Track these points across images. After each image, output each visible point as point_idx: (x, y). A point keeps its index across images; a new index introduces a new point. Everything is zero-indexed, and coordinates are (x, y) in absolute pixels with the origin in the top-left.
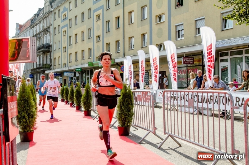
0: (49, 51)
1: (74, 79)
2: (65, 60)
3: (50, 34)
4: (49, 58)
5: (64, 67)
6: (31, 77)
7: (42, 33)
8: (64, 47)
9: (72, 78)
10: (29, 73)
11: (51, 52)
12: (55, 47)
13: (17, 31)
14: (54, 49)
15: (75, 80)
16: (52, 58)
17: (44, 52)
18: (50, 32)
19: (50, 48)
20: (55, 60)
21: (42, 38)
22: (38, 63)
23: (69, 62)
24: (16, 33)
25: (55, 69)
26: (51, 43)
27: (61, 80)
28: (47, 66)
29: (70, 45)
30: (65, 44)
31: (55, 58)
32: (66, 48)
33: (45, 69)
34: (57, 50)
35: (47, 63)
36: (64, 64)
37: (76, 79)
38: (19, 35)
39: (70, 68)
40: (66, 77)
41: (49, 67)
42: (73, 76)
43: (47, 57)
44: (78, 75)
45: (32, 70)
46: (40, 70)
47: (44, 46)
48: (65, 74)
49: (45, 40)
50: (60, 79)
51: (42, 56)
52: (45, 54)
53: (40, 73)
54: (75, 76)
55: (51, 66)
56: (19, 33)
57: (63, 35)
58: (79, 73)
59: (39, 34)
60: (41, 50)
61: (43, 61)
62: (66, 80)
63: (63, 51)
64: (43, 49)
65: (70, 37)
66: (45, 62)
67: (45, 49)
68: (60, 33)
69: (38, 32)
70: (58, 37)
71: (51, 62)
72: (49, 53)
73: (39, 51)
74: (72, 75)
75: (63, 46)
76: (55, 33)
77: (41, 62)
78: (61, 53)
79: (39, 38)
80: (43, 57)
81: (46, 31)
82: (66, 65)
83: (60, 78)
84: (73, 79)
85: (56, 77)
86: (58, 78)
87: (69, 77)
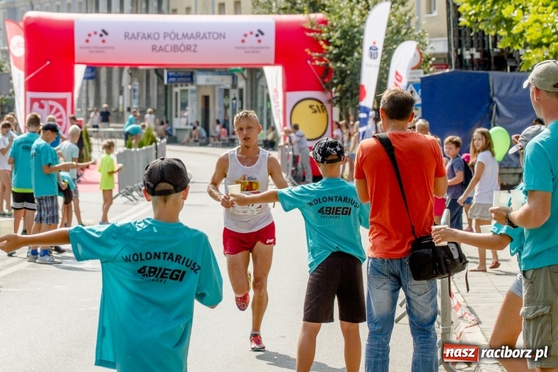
1: (232, 96)
6: (88, 78)
9: (226, 92)
15: (235, 99)
27: (194, 96)
37: (237, 96)
40: (208, 88)
42: (228, 86)
44: (241, 84)
48: (201, 79)
50: (193, 92)
54: (234, 86)
58: (246, 79)
62: (208, 97)
74: (226, 82)
83: (190, 87)
84: (229, 97)
85: (176, 86)
86: (184, 88)
87: (217, 89)
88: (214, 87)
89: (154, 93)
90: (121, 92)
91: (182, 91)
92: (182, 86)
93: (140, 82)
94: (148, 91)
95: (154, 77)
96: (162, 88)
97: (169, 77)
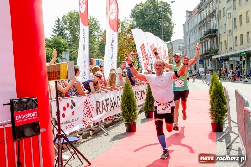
0: (215, 36)
1: (240, 63)
2: (231, 44)
3: (216, 18)
4: (216, 42)
5: (230, 51)
6: (201, 63)
7: (208, 18)
8: (229, 31)
10: (199, 59)
11: (217, 36)
12: (221, 31)
13: (187, 18)
14: (220, 34)
16: (218, 42)
17: (211, 37)
18: (216, 16)
19: (216, 32)
20: (221, 44)
21: (208, 23)
22: (206, 49)
23: (234, 45)
24: (186, 20)
25: (222, 53)
26: (217, 28)
27: (228, 64)
28: (214, 51)
29: (235, 27)
30: (230, 27)
31: (221, 42)
32: (232, 31)
33: (212, 55)
34: (223, 34)
35: (214, 48)
36: (230, 48)
37: (242, 63)
38: (189, 22)
39: (235, 53)
40: (232, 61)
41: (216, 52)
42: (239, 61)
43: (214, 41)
44: (244, 59)
45: (201, 56)
46: (208, 56)
47: (210, 31)
48: (231, 59)
49: (212, 24)
50: (228, 63)
51: (209, 41)
52: (212, 39)
53: (208, 58)
54: (241, 60)
55: (218, 51)
56: (189, 20)
57: (228, 18)
58: (245, 57)
59: (206, 19)
60: (208, 35)
61: (211, 46)
62: (233, 64)
63: (228, 35)
64: (209, 35)
65: (235, 19)
66: (213, 47)
67: (211, 34)
68: (225, 16)
69: (205, 17)
70: (224, 20)
71: (217, 47)
72: (216, 38)
73: (206, 36)
74: (238, 59)
75: (229, 29)
76: (220, 16)
77: (209, 48)
78: (226, 36)
79: (206, 23)
80: (211, 42)
81: (212, 15)
82: (232, 48)
83: (227, 62)
85: (223, 62)
86: (225, 63)
87: (235, 62)
88: (234, 61)
89: (217, 65)
90: (209, 66)
91: (224, 64)
92: (224, 62)
93: (213, 63)
94: (215, 64)
95: (216, 61)
96: (219, 63)
97: (220, 59)
